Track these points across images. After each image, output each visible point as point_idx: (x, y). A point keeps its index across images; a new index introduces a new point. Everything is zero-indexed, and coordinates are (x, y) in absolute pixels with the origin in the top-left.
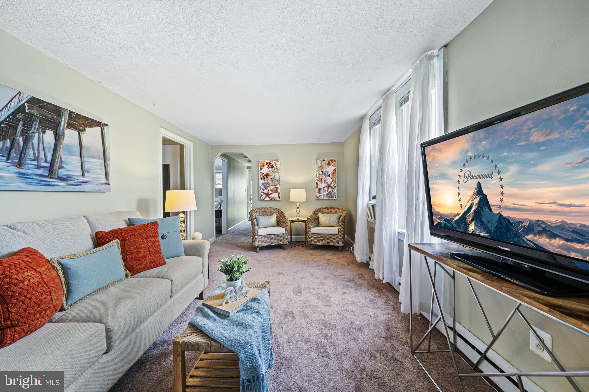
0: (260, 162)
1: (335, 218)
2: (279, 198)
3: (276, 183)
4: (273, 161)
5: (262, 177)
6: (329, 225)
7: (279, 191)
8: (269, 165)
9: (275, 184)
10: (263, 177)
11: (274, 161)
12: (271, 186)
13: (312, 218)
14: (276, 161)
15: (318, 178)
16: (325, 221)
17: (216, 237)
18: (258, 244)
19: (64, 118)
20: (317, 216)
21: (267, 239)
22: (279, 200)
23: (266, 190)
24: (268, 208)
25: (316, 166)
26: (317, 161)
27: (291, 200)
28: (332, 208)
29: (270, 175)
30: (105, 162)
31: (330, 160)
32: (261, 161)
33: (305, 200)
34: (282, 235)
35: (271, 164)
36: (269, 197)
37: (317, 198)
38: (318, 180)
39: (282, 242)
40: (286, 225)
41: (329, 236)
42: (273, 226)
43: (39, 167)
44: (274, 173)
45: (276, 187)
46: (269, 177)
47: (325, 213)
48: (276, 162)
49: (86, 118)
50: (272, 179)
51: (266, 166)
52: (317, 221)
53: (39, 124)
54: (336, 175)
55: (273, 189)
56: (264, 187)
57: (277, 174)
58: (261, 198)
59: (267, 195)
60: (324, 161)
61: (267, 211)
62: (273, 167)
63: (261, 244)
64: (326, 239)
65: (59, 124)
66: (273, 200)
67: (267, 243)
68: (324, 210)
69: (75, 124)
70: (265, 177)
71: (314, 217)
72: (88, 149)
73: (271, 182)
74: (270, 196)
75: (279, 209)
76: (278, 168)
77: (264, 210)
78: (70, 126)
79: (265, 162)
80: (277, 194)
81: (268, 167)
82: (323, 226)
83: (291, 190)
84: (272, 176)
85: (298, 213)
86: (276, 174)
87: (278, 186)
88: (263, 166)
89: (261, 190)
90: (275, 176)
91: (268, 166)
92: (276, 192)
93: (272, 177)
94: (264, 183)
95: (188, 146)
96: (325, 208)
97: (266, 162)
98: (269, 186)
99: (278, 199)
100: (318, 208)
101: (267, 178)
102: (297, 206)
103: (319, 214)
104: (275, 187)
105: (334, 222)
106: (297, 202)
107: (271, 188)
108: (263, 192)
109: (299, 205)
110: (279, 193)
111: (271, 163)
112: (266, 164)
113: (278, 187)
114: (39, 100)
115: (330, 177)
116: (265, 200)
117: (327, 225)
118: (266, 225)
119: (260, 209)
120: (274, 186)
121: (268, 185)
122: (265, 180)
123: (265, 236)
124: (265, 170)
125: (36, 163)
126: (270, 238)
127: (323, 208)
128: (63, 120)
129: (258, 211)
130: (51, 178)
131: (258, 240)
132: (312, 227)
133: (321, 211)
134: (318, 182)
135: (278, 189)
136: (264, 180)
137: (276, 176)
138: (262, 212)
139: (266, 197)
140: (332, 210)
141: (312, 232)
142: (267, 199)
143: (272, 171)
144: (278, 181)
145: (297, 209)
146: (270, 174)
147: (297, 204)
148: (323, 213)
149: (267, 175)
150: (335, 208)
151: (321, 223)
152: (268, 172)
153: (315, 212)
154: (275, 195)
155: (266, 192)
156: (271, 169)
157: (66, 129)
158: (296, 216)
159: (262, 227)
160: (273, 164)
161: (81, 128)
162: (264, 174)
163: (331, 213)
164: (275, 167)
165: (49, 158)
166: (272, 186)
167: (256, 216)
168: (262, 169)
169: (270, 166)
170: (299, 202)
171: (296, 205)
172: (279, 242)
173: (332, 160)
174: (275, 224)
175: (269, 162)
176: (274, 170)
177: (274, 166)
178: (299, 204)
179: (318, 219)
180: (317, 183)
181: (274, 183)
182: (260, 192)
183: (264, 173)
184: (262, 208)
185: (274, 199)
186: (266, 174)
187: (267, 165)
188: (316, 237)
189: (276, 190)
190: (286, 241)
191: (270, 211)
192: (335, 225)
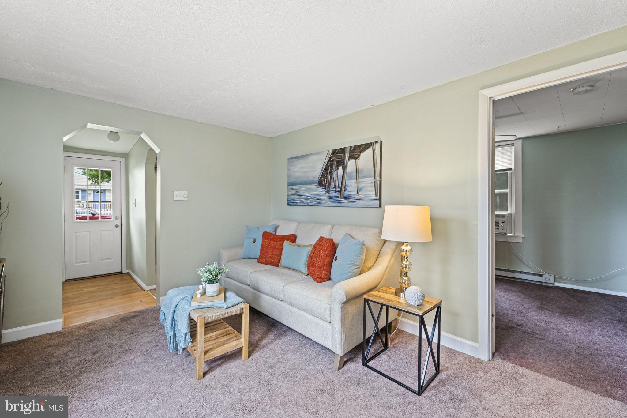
19: (347, 154)
30: (374, 179)
43: (336, 191)
49: (360, 146)
53: (336, 165)
65: (344, 160)
69: (353, 155)
72: (362, 171)
78: (351, 158)
114: (335, 150)
125: (334, 189)
128: (346, 156)
130: (341, 198)
157: (349, 160)
161: (357, 156)
165: (340, 185)
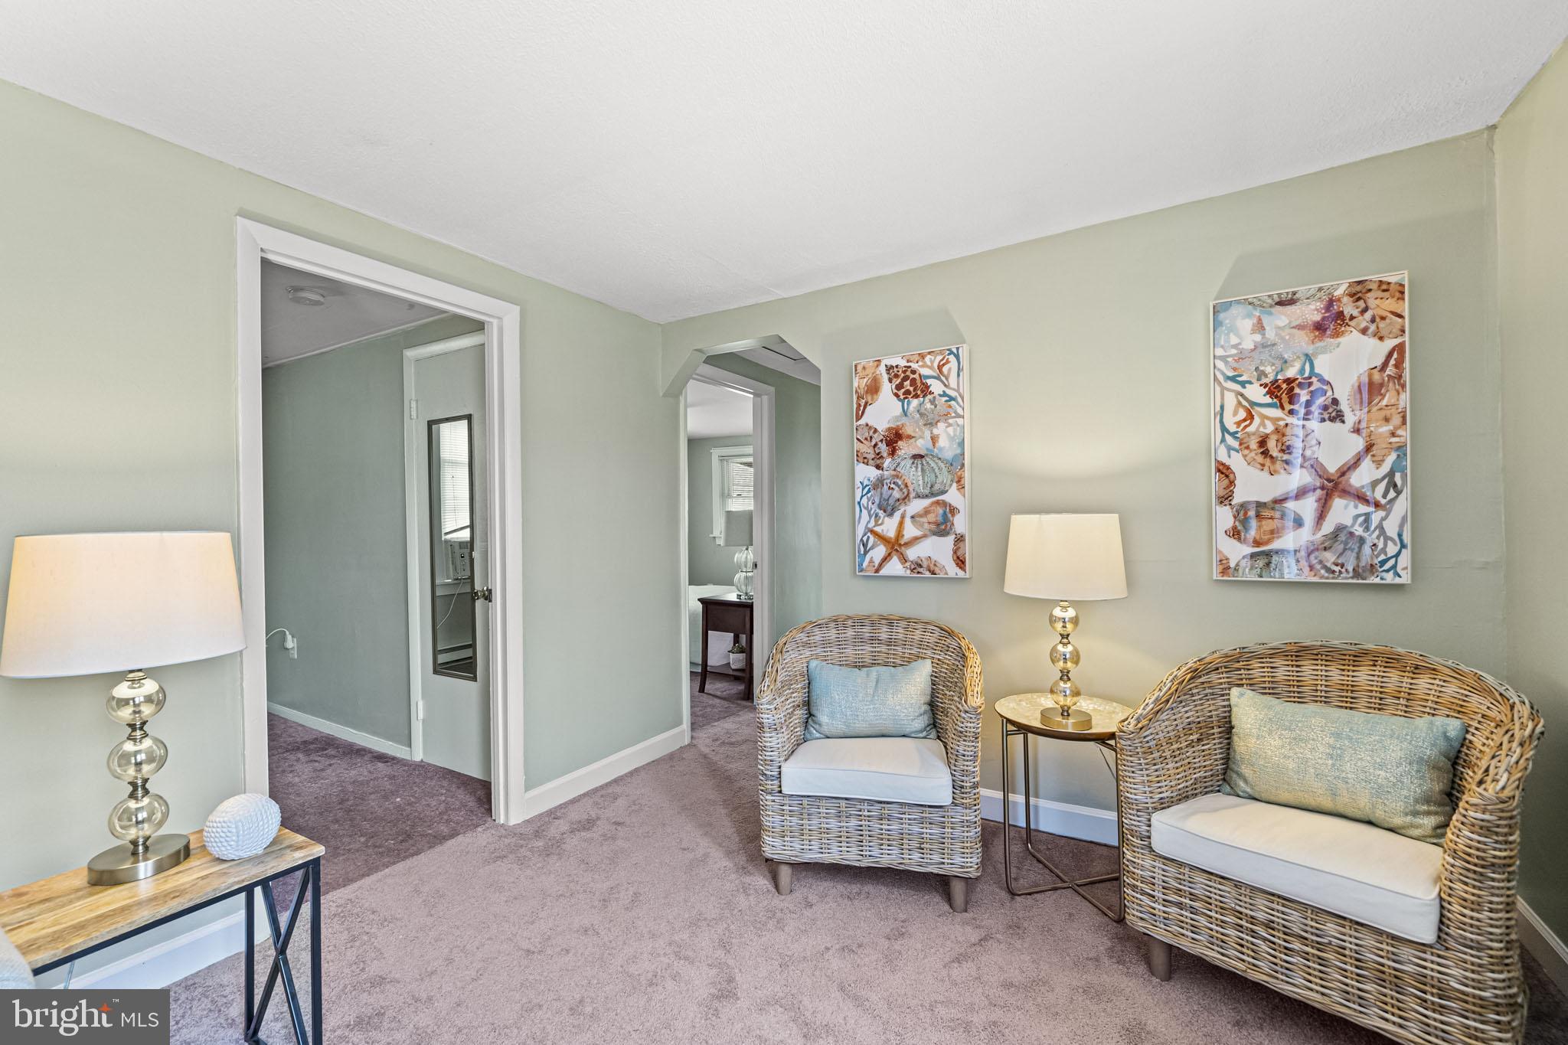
0: (860, 368)
1: (1396, 751)
2: (960, 562)
3: (944, 477)
4: (922, 356)
5: (866, 449)
6: (1327, 803)
7: (960, 524)
8: (906, 378)
9: (937, 487)
10: (871, 450)
11: (928, 359)
12: (912, 495)
13: (1163, 727)
14: (941, 352)
15: (1233, 435)
16: (1291, 765)
18: (778, 842)
20: (1213, 708)
21: (833, 823)
22: (961, 574)
23: (887, 519)
24: (890, 623)
25: (1220, 352)
26: (1222, 316)
27: (1014, 585)
28: (1356, 657)
29: (910, 437)
31: (1338, 293)
32: (863, 362)
33: (1117, 588)
34: (936, 816)
35: (914, 372)
36: (904, 559)
37: (1225, 570)
38: (1229, 449)
39: (936, 858)
40: (961, 749)
41: (1331, 928)
42: (907, 731)
44: (931, 424)
45: (944, 504)
46: (905, 449)
47: (1296, 694)
48: (939, 358)
50: (921, 457)
51: (887, 388)
52: (1214, 745)
54: (1405, 399)
55: (926, 512)
56: (877, 501)
57: (950, 425)
58: (865, 564)
59: (896, 546)
60: (1289, 309)
61: (884, 636)
62: (926, 390)
63: (798, 846)
64: (1296, 945)
66: (928, 574)
67: (835, 849)
68: (1279, 662)
70: (883, 448)
71: (1188, 713)
73: (913, 475)
74: (912, 553)
75: (951, 634)
76: (953, 394)
77: (867, 629)
79: (882, 369)
80: (950, 540)
81: (901, 393)
82: (1264, 796)
83: (1013, 517)
84: (920, 442)
85: (1065, 675)
86: (940, 429)
87: (952, 496)
88: (874, 389)
89: (864, 521)
90: (934, 439)
91: (899, 387)
92: (942, 529)
93: (921, 445)
94: (879, 483)
95: (495, 322)
96: (1298, 653)
97: (889, 369)
98: (906, 499)
99: (953, 570)
100: (1229, 643)
101: (893, 453)
102: (1059, 626)
103: (1235, 691)
104: (937, 503)
105: (1379, 791)
106: (1056, 603)
107: (916, 506)
108: (872, 531)
109: (1075, 621)
110: (960, 539)
111: (914, 366)
112: (885, 377)
113: (954, 504)
115: (1339, 417)
116: (883, 572)
117: (1312, 802)
118: (860, 726)
119: (850, 623)
120: (933, 495)
121: (897, 494)
122: (885, 465)
123: (823, 803)
124: (885, 411)
126: (854, 822)
127: (1275, 653)
129: (833, 634)
131: (778, 818)
132: (1163, 805)
133: (1256, 673)
134: (1236, 462)
135: (953, 511)
136: (878, 467)
137: (943, 442)
138: (859, 640)
139: (885, 559)
140: (1363, 675)
141: (1157, 844)
142: (895, 567)
143: (922, 415)
144: (956, 466)
145: (1060, 648)
146: (908, 430)
147: (1057, 612)
148: (1270, 690)
149: (894, 438)
150: (1391, 660)
151: (1245, 770)
152: (897, 418)
153: (1195, 673)
154: (938, 550)
155: (889, 528)
156: (915, 402)
158: (1052, 692)
159: (840, 732)
160: (925, 372)
162: (876, 431)
163: (1348, 699)
164: (936, 387)
166: (918, 496)
167: (813, 664)
168: (868, 407)
169: (910, 385)
170: (1074, 604)
171: (1052, 620)
172: (916, 856)
173: (1359, 292)
174: (920, 723)
175: (903, 363)
176: (929, 406)
177: (929, 381)
178: (1071, 613)
179: (1228, 729)
180: (1224, 471)
181: (930, 477)
182: (860, 530)
183: (880, 429)
184: (860, 621)
185: (933, 573)
186: (889, 429)
187: (890, 381)
188: (1193, 897)
189: (940, 519)
190: (958, 860)
191: (901, 636)
192: (1397, 821)
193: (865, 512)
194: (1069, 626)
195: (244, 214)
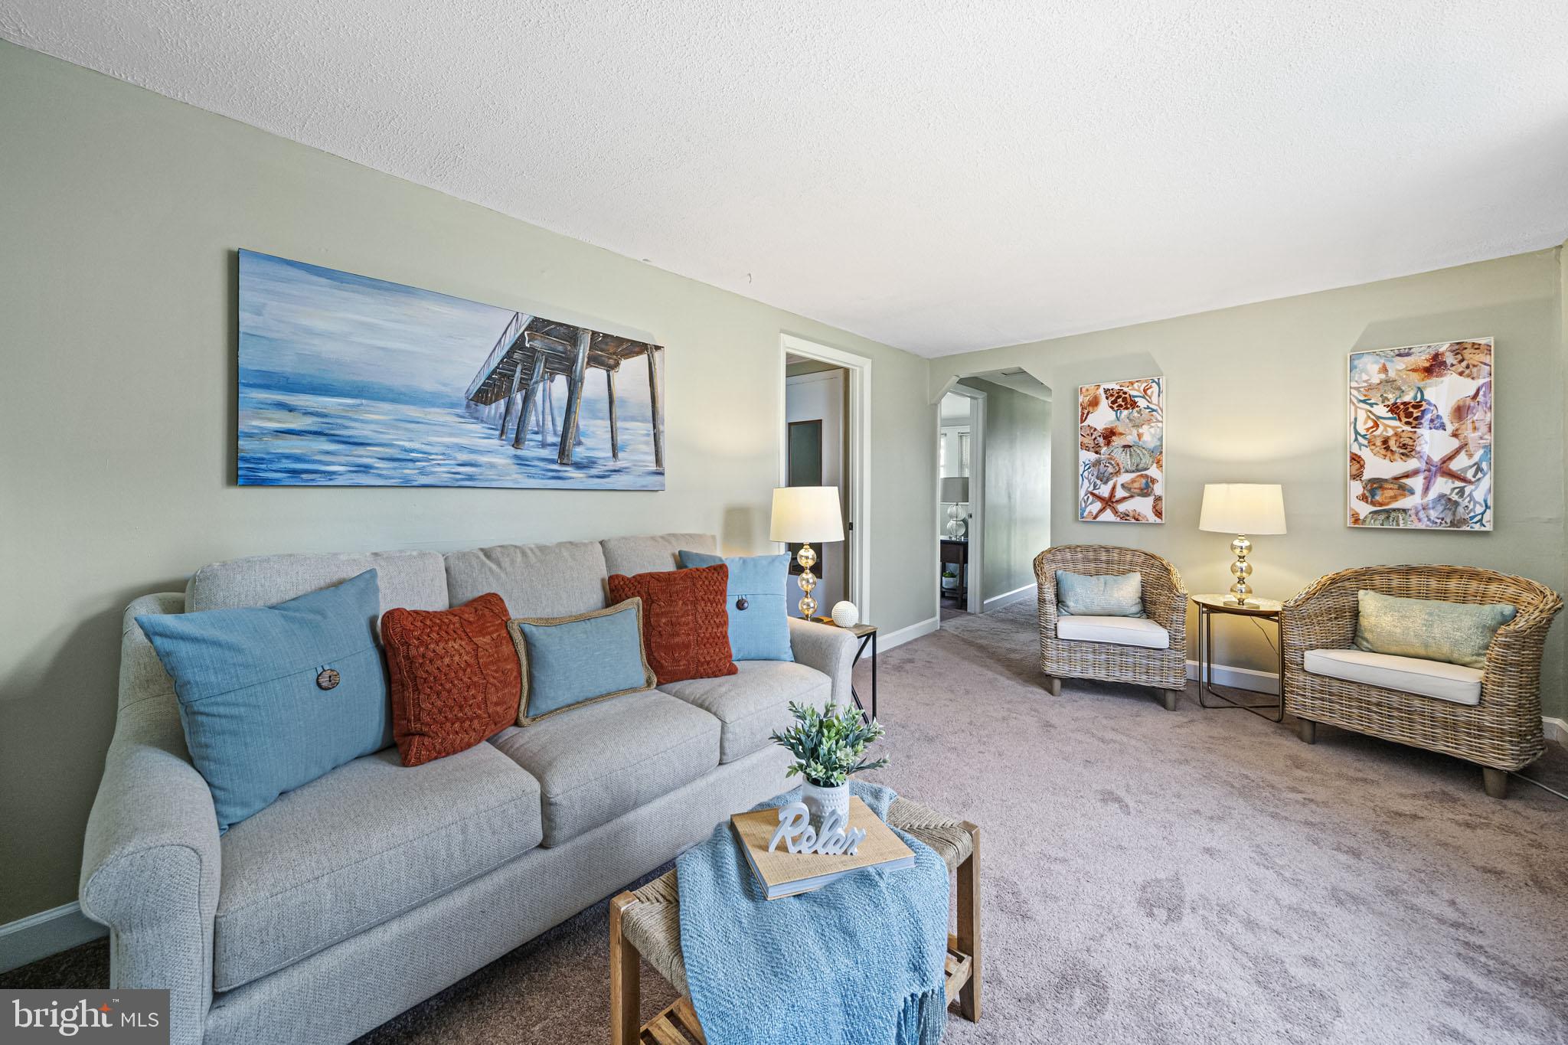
0: (1084, 390)
1: (1468, 622)
2: (1158, 513)
3: (1147, 460)
4: (1132, 383)
5: (1088, 441)
6: (1422, 652)
7: (1158, 490)
8: (1120, 397)
9: (1141, 466)
10: (1092, 442)
11: (1136, 385)
12: (1122, 470)
13: (1312, 607)
14: (1146, 381)
15: (1364, 436)
16: (1398, 630)
17: (942, 619)
18: (1055, 666)
19: (582, 348)
20: (1346, 601)
21: (1090, 657)
22: (1158, 521)
23: (1102, 486)
24: (1107, 550)
25: (1355, 384)
26: (1359, 361)
27: (1205, 525)
28: (1450, 573)
29: (1121, 434)
30: (654, 427)
31: (1444, 349)
32: (1087, 386)
33: (1278, 526)
34: (1158, 655)
35: (1125, 393)
36: (1116, 512)
37: (1357, 521)
38: (1360, 446)
39: (1158, 678)
40: (1175, 618)
41: (1417, 703)
42: (1128, 612)
43: (544, 445)
44: (1137, 426)
45: (1147, 476)
46: (1117, 441)
47: (1405, 593)
48: (1145, 384)
49: (620, 341)
50: (1130, 447)
51: (1104, 403)
52: (1346, 622)
53: (545, 367)
55: (1133, 481)
56: (1095, 473)
57: (1152, 427)
58: (1085, 514)
59: (1109, 502)
60: (1407, 358)
61: (1104, 558)
62: (1134, 405)
63: (1067, 668)
64: (1395, 714)
65: (574, 361)
66: (1133, 521)
67: (1091, 671)
68: (1393, 576)
69: (602, 356)
70: (1101, 440)
71: (1328, 602)
72: (623, 401)
73: (1123, 459)
74: (1122, 508)
75: (1153, 557)
76: (1155, 408)
77: (1091, 554)
78: (593, 361)
79: (1101, 391)
80: (1150, 500)
81: (1115, 406)
82: (1380, 649)
83: (1206, 486)
84: (1129, 438)
85: (1241, 580)
86: (1144, 429)
87: (1153, 472)
88: (1094, 403)
89: (1085, 487)
90: (1140, 436)
91: (1113, 402)
92: (1145, 492)
93: (1130, 438)
94: (1097, 463)
96: (1408, 571)
97: (1106, 391)
98: (1118, 473)
99: (1152, 518)
100: (1358, 565)
101: (1108, 444)
102: (1238, 551)
103: (1361, 593)
104: (1142, 476)
105: (1456, 643)
106: (1236, 536)
107: (1126, 478)
108: (1092, 494)
109: (1249, 548)
110: (1158, 499)
111: (1125, 389)
112: (1103, 396)
113: (1154, 477)
114: (544, 320)
115: (1441, 428)
116: (1098, 520)
117: (1412, 651)
118: (1096, 609)
119: (1079, 549)
120: (1138, 470)
121: (1110, 470)
122: (1102, 452)
123: (1084, 644)
124: (1103, 417)
125: (539, 437)
126: (1103, 656)
127: (1391, 571)
128: (581, 351)
129: (1068, 556)
130: (562, 464)
131: (1054, 652)
132: (1311, 648)
133: (1377, 582)
134: (1365, 454)
135: (1153, 481)
136: (1097, 453)
137: (1146, 438)
138: (1086, 560)
139: (1101, 511)
140: (1453, 584)
141: (1307, 667)
142: (1108, 516)
143: (1130, 420)
144: (1157, 454)
145: (1238, 564)
146: (1120, 429)
147: (1236, 543)
148: (1388, 591)
149: (1109, 435)
150: (1473, 575)
151: (1368, 635)
152: (1112, 422)
153: (1333, 581)
154: (1142, 506)
155: (1104, 491)
156: (1125, 412)
157: (586, 368)
158: (1232, 590)
159: (1080, 612)
160: (1133, 393)
161: (611, 362)
162: (1095, 430)
163: (1443, 595)
164: (1142, 403)
165: (560, 428)
166: (1127, 471)
167: (1059, 572)
168: (1090, 415)
169: (1122, 401)
170: (1248, 537)
171: (1233, 547)
172: (1144, 677)
173: (1458, 348)
174: (1136, 609)
175: (1117, 387)
176: (1136, 414)
177: (1136, 399)
178: (1246, 543)
179: (1356, 614)
180: (1356, 459)
181: (1136, 460)
182: (1082, 493)
183: (1098, 429)
184: (1087, 549)
185: (1137, 520)
186: (1106, 429)
187: (1107, 398)
188: (1331, 694)
189: (1143, 486)
190: (1172, 680)
191: (1116, 558)
192: (1467, 659)
193: (1086, 481)
194: (1245, 552)
195: (783, 331)
